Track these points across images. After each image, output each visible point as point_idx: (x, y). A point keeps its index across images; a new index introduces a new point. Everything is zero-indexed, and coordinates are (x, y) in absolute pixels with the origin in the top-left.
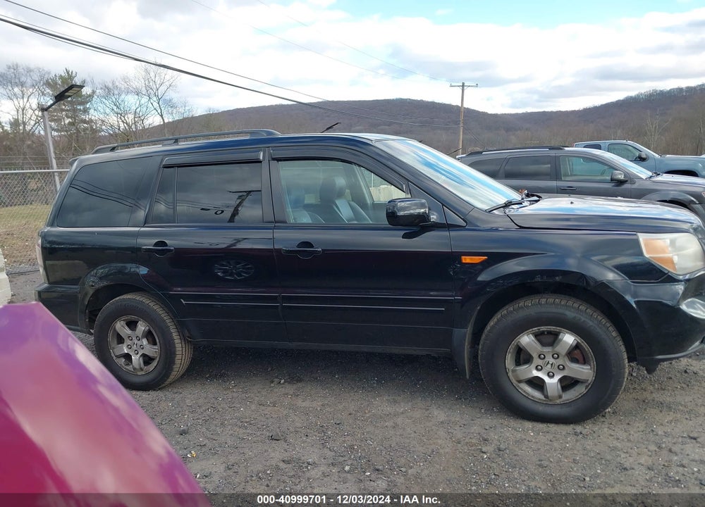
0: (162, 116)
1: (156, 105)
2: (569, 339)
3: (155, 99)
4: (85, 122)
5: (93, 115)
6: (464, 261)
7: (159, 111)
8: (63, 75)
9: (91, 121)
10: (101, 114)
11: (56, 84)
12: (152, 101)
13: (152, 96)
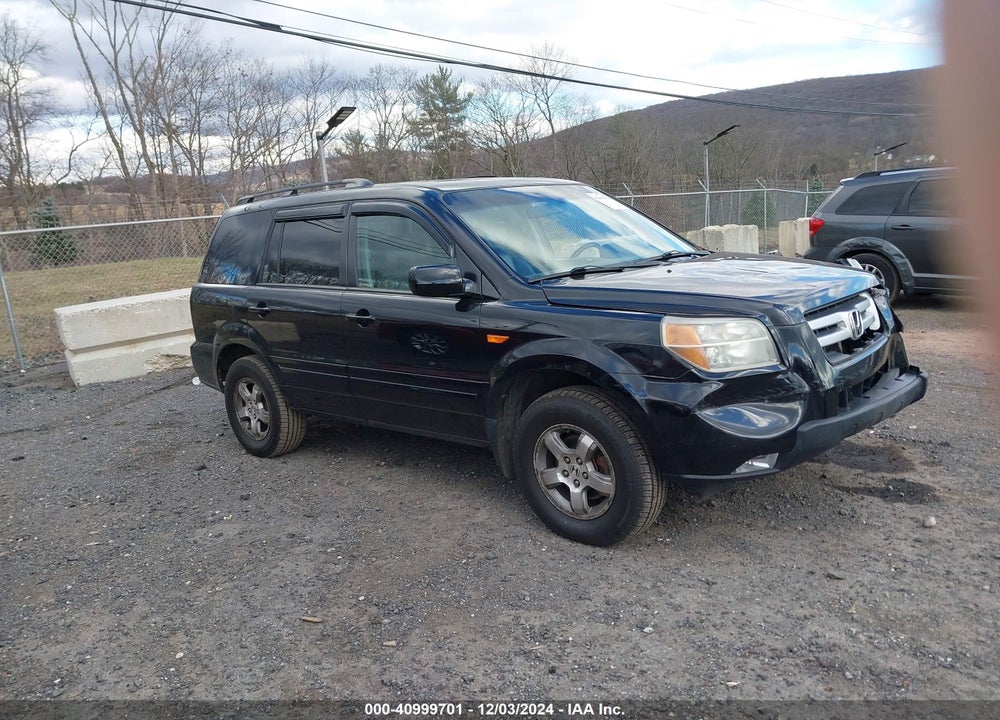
0: (550, 121)
1: (543, 105)
2: (587, 441)
3: (542, 98)
4: (456, 134)
5: (467, 125)
6: (489, 340)
7: (548, 115)
8: (436, 74)
9: (464, 134)
10: (476, 123)
11: (427, 86)
12: (539, 101)
13: (539, 94)
